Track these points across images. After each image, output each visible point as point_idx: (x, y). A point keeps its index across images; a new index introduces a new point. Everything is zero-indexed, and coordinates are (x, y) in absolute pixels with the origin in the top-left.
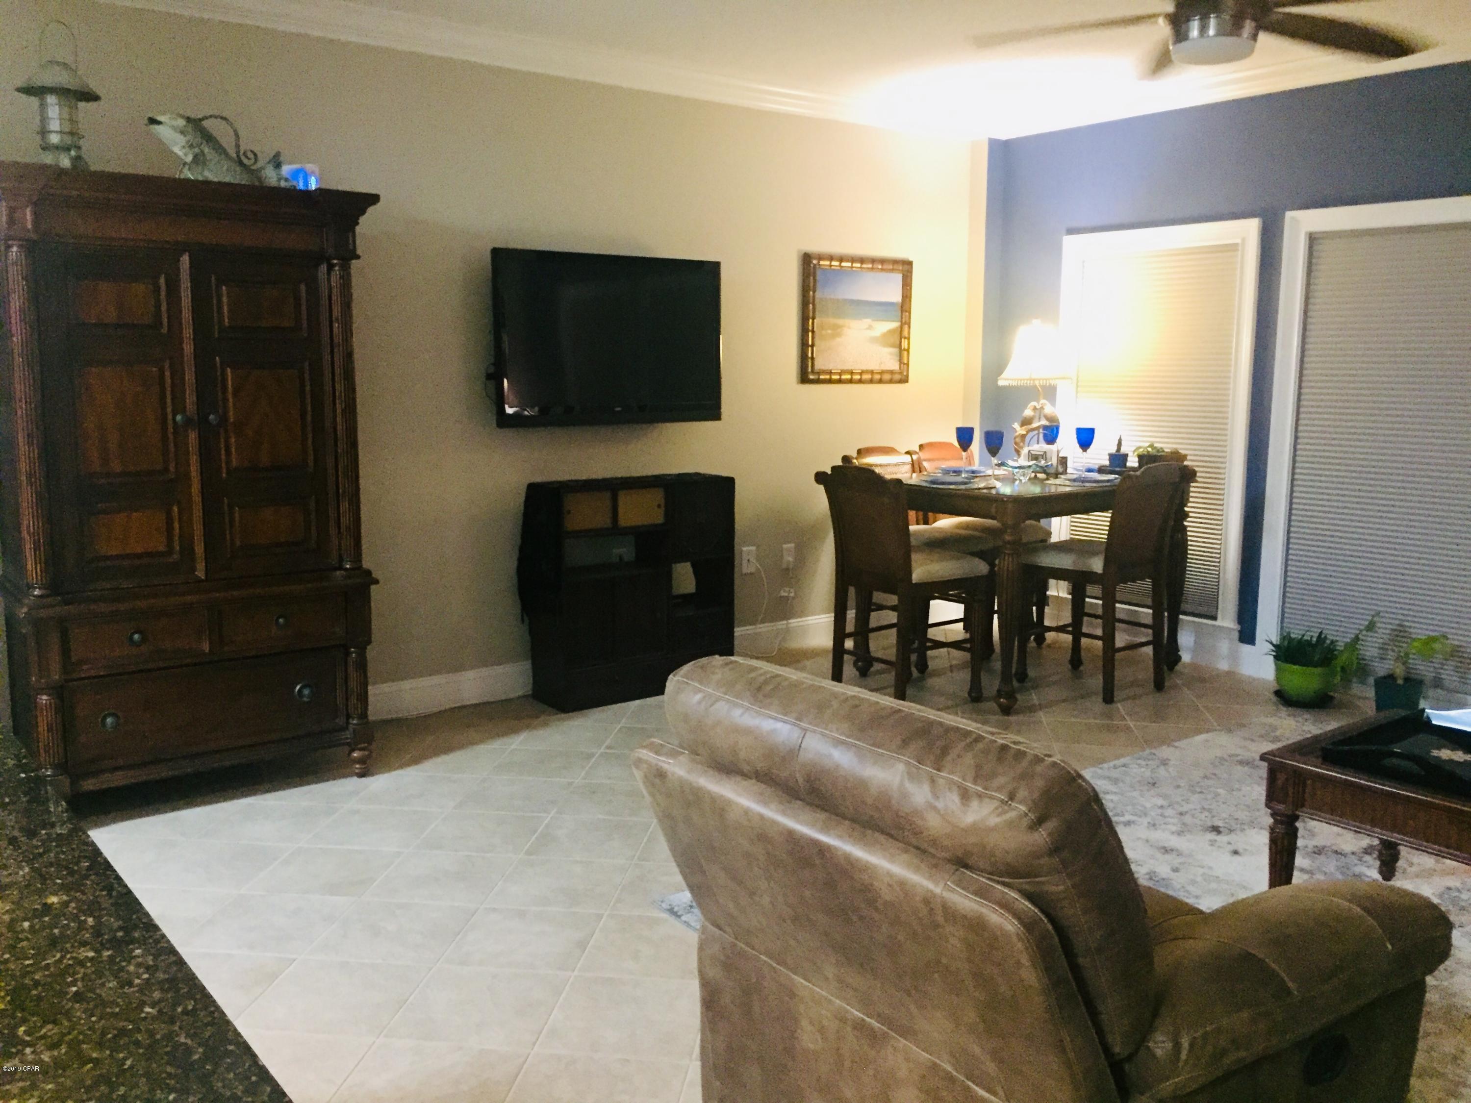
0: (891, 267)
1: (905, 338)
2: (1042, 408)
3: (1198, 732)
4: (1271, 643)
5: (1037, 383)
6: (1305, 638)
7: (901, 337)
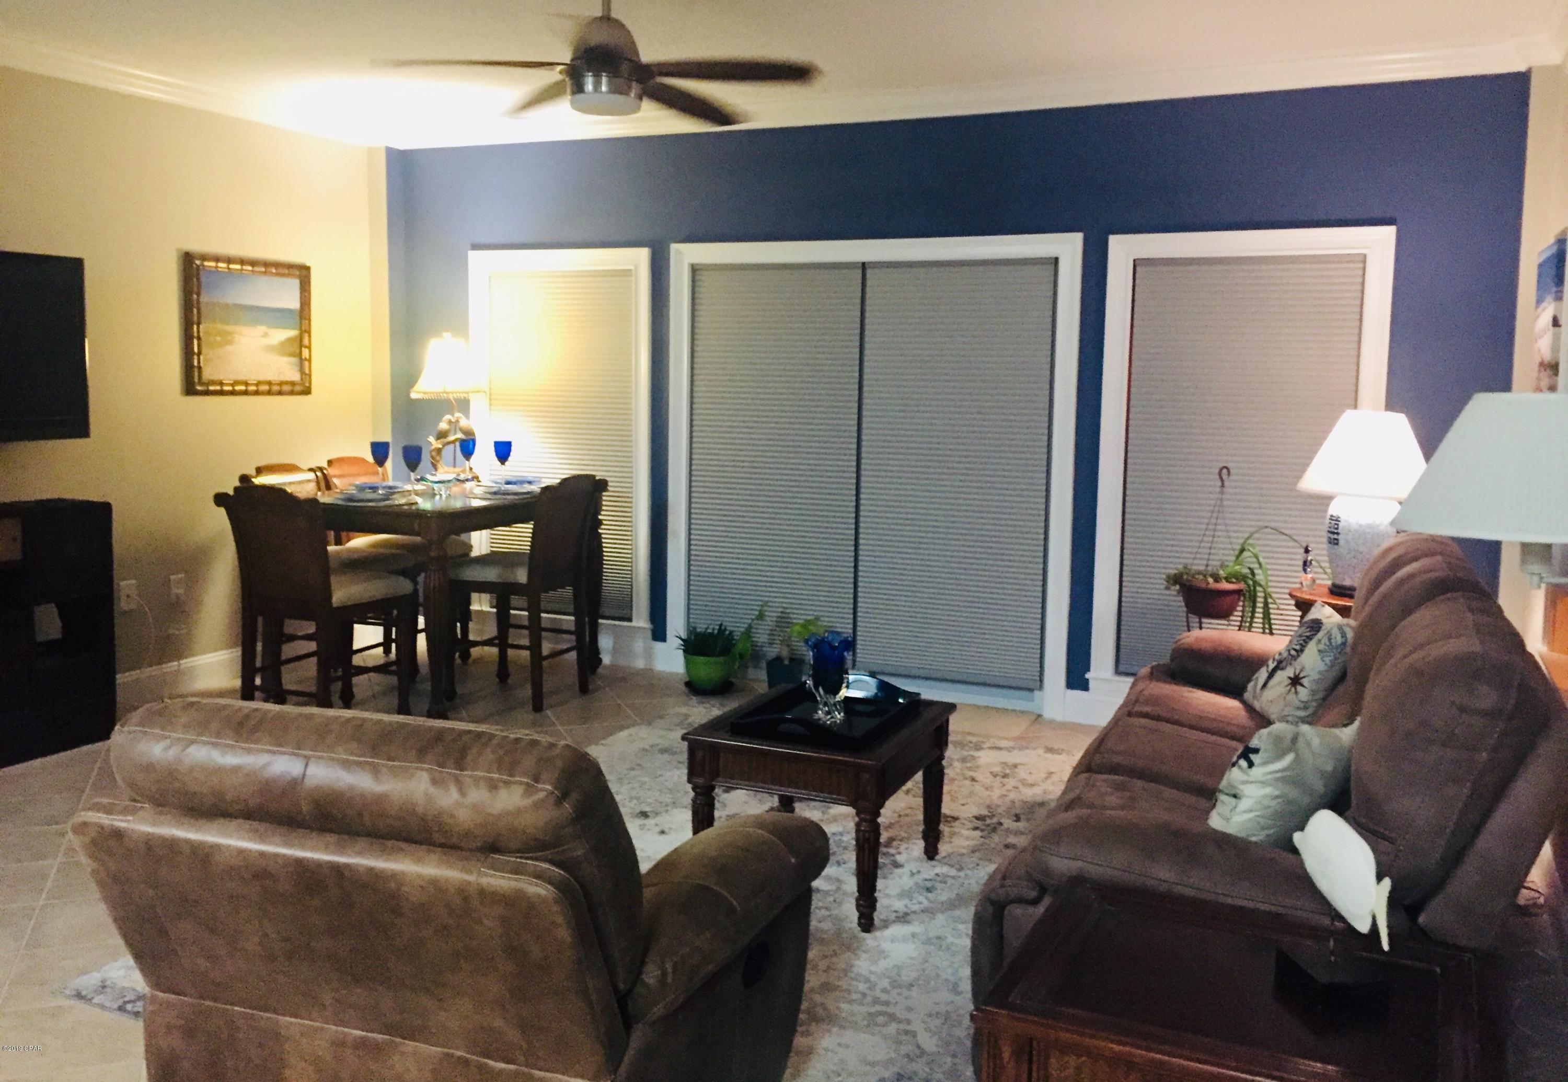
0: (286, 271)
1: (306, 347)
2: (457, 421)
3: (622, 728)
4: (681, 638)
5: (451, 396)
6: (709, 631)
7: (301, 346)
